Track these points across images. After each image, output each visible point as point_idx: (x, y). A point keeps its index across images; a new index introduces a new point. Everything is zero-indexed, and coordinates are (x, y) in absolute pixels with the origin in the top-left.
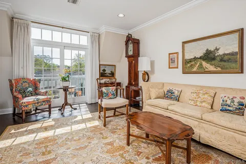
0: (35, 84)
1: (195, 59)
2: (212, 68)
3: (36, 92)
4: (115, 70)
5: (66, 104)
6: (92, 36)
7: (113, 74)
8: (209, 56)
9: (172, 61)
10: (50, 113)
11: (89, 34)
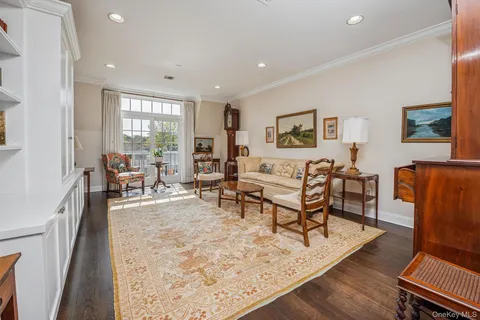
0: (126, 160)
1: (286, 133)
2: (297, 143)
3: (128, 168)
4: (213, 143)
5: (159, 181)
6: (186, 106)
7: (210, 149)
8: (296, 132)
9: (268, 135)
10: (143, 190)
11: (182, 103)
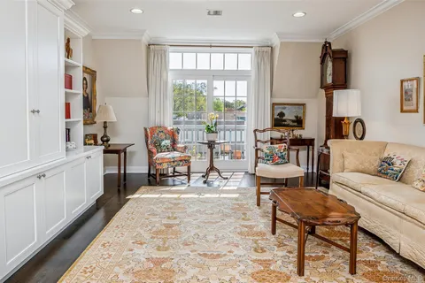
0: (173, 136)
3: (173, 147)
4: (304, 112)
5: (212, 168)
9: (406, 96)
